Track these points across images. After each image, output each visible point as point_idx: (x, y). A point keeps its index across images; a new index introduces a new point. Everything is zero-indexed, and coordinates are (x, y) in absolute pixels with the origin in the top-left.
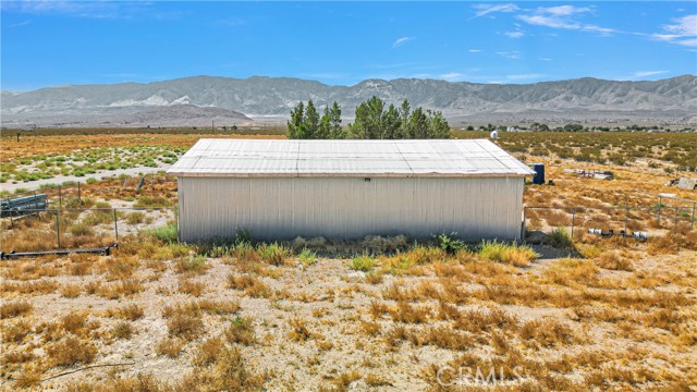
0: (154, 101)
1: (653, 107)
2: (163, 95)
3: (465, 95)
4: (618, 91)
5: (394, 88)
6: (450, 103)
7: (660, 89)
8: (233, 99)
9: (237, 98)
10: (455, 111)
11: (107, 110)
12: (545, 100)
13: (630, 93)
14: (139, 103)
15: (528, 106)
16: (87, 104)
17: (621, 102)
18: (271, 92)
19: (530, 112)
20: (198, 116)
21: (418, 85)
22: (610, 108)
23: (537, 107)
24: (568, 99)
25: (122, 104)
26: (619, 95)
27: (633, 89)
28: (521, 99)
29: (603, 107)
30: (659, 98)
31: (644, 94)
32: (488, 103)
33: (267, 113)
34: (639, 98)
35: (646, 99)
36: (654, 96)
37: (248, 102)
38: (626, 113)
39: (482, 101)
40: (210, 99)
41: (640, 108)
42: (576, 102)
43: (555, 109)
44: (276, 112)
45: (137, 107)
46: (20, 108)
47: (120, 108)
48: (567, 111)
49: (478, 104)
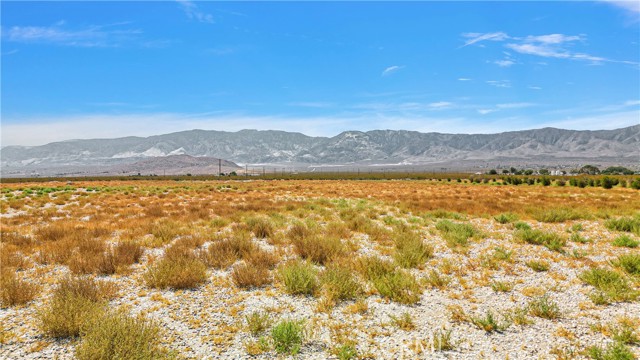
0: (153, 153)
1: (614, 154)
2: (160, 147)
3: (436, 144)
4: (579, 139)
5: (370, 139)
6: (423, 152)
7: (618, 137)
8: (224, 150)
9: (228, 149)
10: (429, 159)
11: (109, 161)
12: (512, 147)
13: (591, 141)
14: (138, 155)
15: (497, 154)
16: (92, 156)
17: (584, 150)
18: (259, 143)
19: (500, 159)
20: (192, 165)
21: (393, 136)
22: (574, 155)
23: (505, 154)
24: (533, 147)
25: (123, 156)
26: (580, 143)
27: (593, 138)
28: (489, 147)
29: (568, 154)
30: (619, 145)
31: (605, 142)
32: (459, 151)
33: (255, 162)
34: (600, 145)
35: (607, 146)
36: (614, 144)
37: (238, 153)
38: (591, 159)
39: (453, 150)
40: (204, 150)
41: (603, 155)
42: (540, 150)
43: (523, 156)
44: (263, 161)
45: (137, 158)
46: (30, 161)
47: (121, 159)
48: (535, 158)
49: (450, 152)
